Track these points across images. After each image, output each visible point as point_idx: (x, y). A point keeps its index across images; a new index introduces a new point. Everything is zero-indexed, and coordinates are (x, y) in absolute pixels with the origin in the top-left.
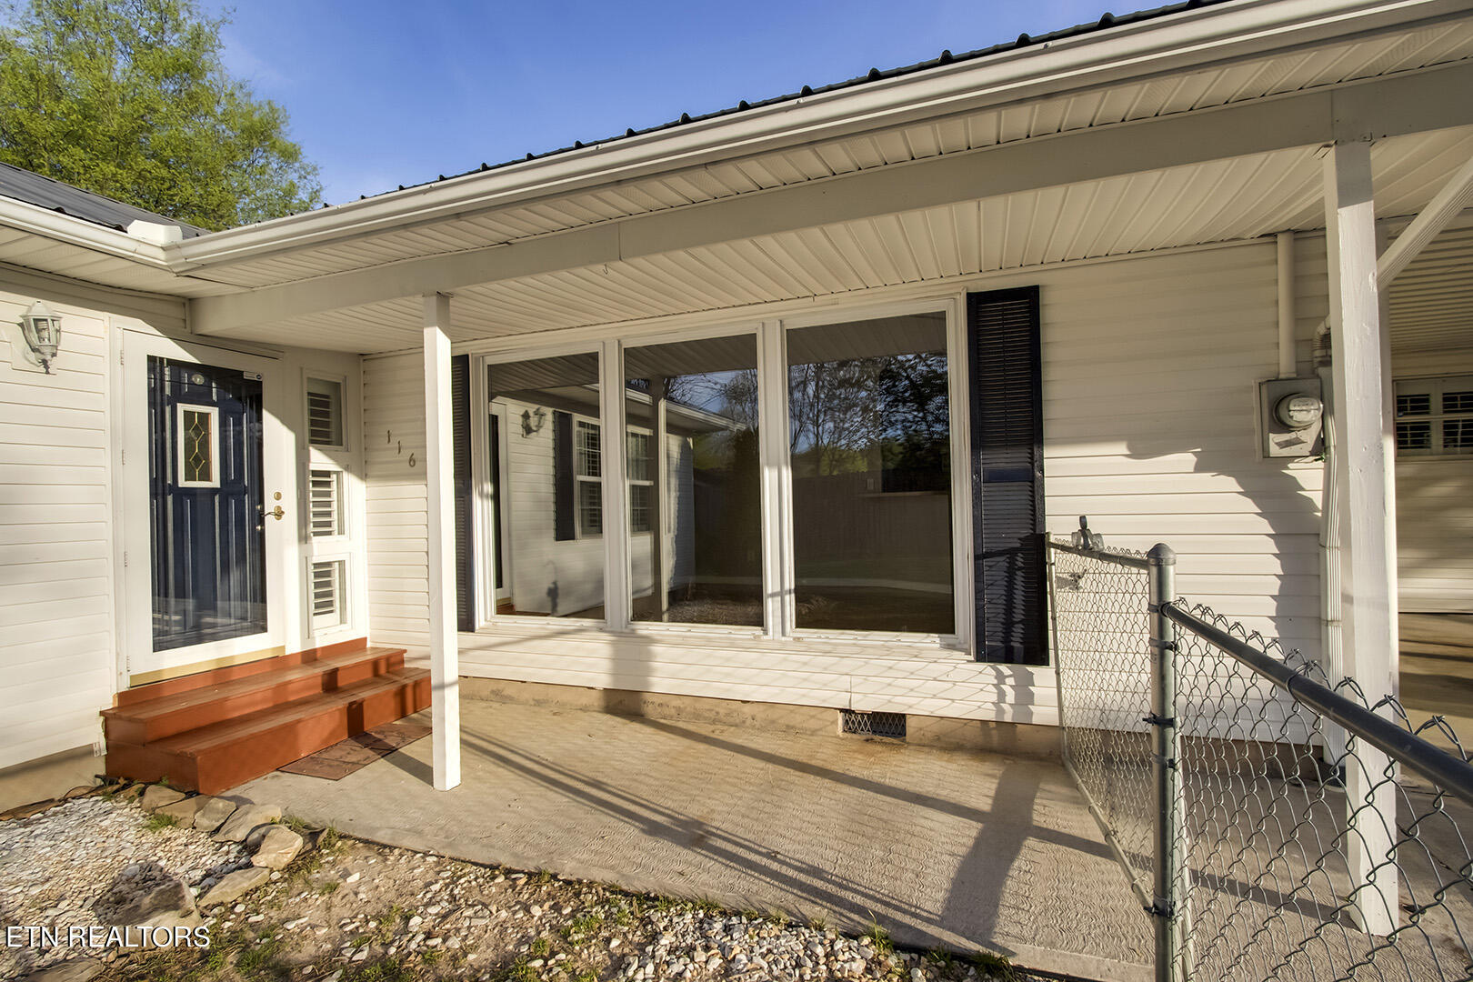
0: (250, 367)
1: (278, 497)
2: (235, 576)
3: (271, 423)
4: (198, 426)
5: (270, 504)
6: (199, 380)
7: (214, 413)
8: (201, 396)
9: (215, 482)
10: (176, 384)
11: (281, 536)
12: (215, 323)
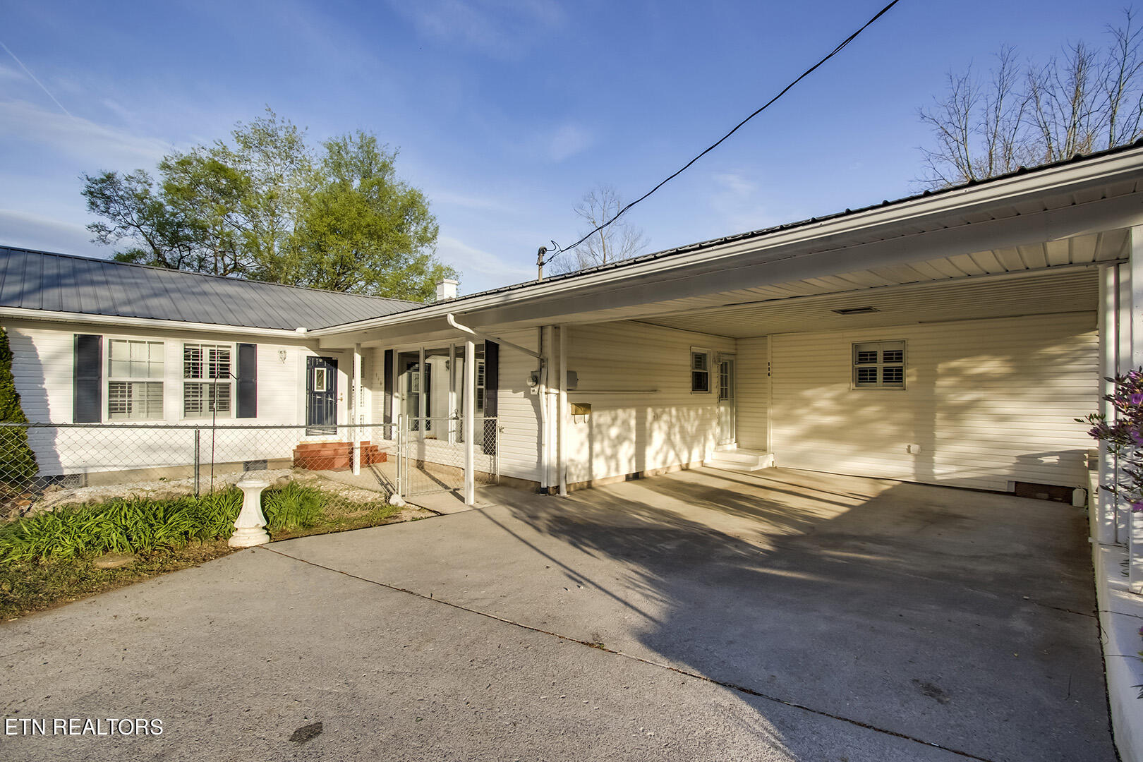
0: (334, 356)
1: (342, 394)
2: (329, 419)
3: (340, 372)
4: (320, 374)
5: (339, 397)
6: (321, 361)
7: (325, 369)
8: (321, 365)
9: (325, 390)
10: (315, 363)
11: (342, 406)
12: (324, 345)
